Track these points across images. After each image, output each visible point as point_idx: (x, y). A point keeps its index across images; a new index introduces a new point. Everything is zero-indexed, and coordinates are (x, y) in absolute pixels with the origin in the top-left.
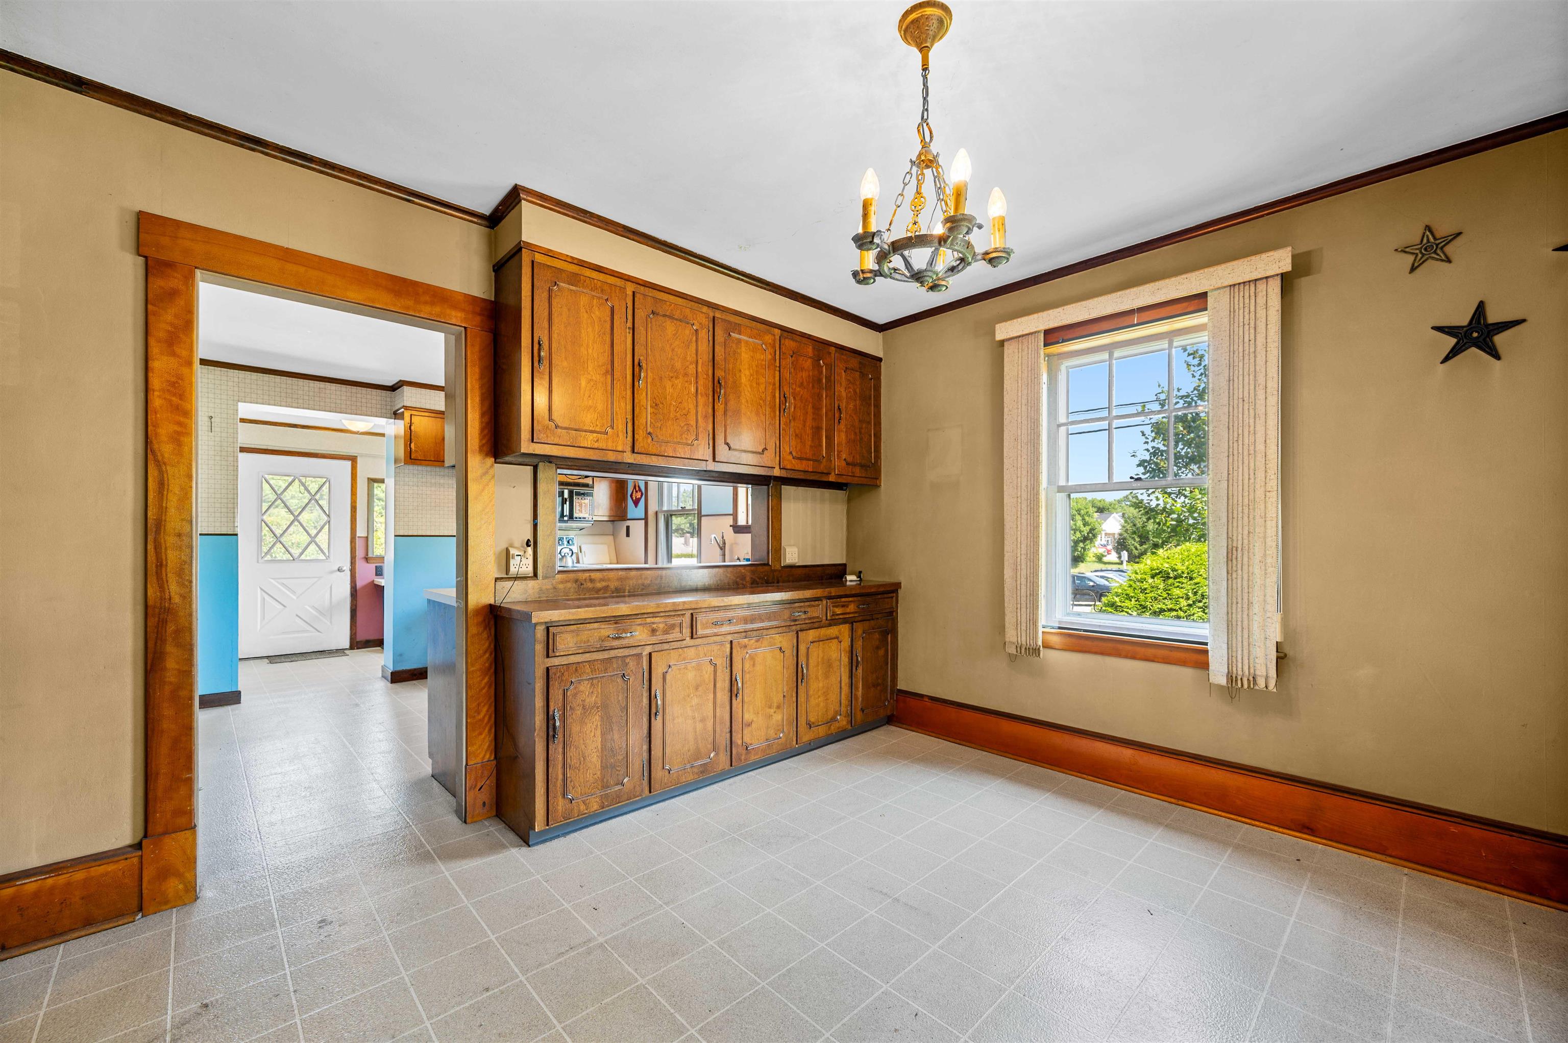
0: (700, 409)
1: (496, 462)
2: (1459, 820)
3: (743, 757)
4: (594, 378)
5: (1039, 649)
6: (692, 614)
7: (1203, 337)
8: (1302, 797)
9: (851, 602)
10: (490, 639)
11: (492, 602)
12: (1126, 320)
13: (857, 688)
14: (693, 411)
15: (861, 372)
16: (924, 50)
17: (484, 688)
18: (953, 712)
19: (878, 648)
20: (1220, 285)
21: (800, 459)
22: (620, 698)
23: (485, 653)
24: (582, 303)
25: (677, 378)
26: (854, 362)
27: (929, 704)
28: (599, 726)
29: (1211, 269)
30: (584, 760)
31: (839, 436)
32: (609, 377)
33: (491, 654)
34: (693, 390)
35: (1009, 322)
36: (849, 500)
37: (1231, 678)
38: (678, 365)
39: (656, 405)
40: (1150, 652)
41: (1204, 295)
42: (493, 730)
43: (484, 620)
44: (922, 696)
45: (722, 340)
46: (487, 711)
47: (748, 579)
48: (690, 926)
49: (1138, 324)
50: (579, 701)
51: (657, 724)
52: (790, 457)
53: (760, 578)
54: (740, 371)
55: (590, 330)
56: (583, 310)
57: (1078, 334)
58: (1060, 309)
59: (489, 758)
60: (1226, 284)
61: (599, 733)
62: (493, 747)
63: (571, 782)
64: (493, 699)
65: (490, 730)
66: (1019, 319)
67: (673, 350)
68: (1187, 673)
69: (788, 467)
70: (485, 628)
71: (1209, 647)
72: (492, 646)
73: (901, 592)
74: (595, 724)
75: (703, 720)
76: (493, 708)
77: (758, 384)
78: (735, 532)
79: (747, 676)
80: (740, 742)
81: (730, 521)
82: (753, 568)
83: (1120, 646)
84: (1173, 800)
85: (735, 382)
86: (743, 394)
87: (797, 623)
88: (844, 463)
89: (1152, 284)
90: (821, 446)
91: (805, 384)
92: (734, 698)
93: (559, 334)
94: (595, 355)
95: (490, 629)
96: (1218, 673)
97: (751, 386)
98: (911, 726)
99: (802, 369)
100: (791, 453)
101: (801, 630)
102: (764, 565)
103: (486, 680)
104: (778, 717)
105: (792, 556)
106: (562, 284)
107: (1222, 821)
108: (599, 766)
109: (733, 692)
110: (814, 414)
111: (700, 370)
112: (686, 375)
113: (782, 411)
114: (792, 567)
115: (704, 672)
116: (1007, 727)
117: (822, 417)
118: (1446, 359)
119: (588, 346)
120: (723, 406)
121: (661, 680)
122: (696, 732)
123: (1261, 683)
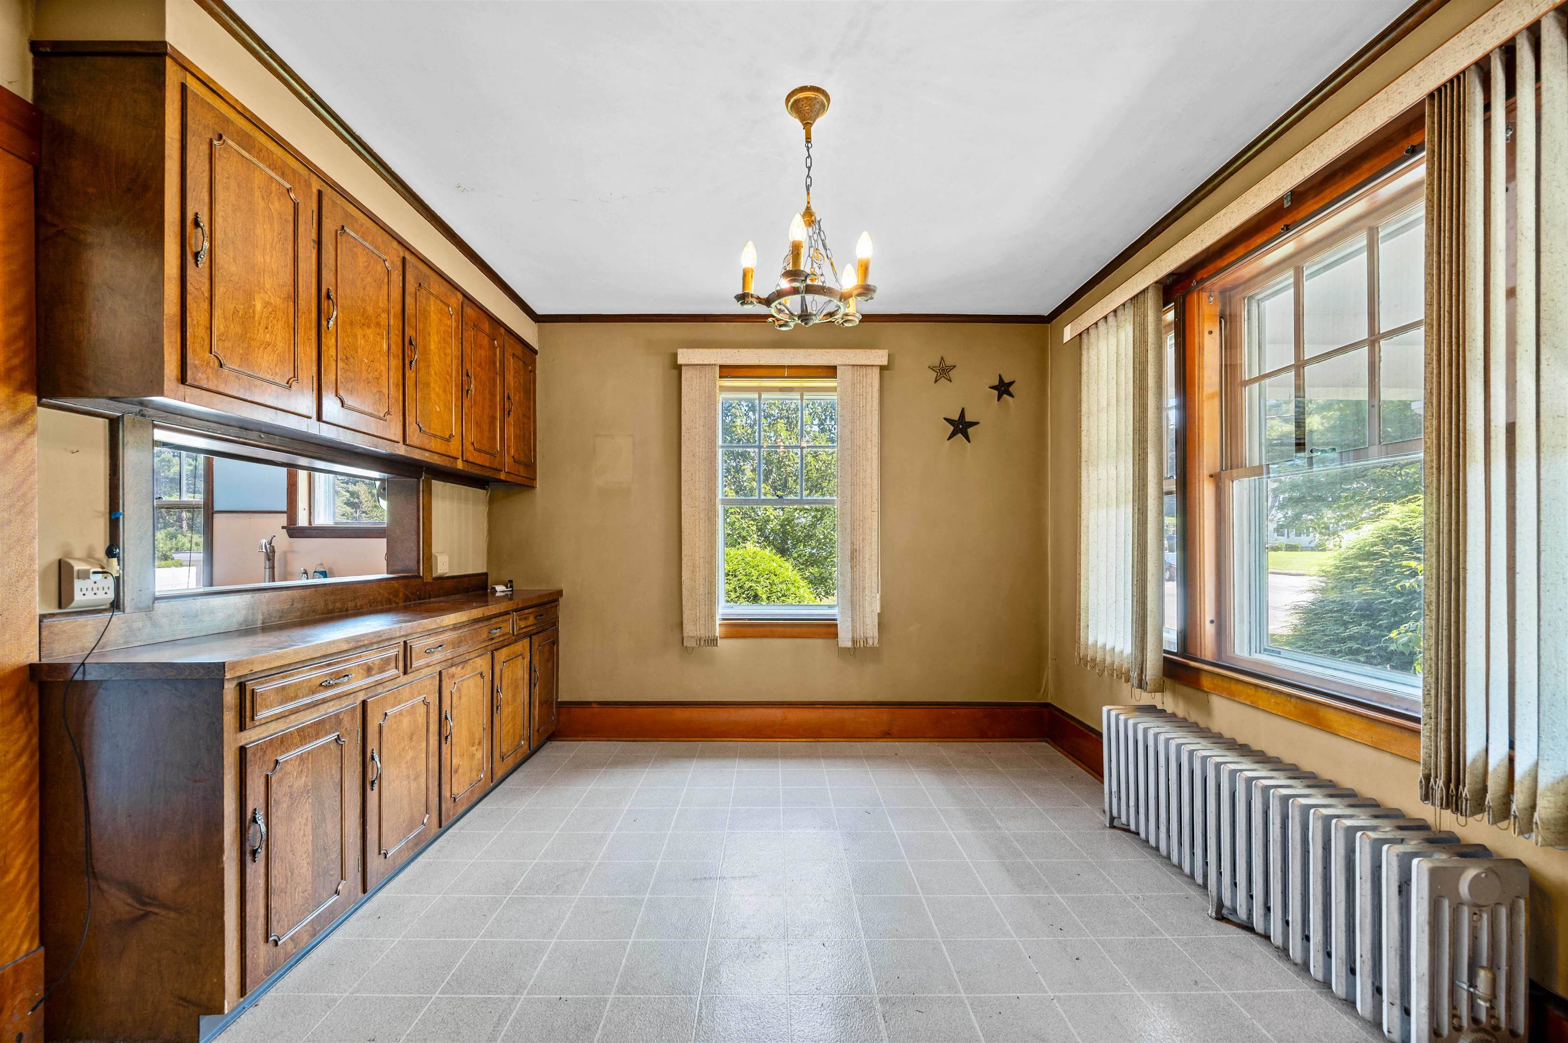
0: (391, 374)
1: (40, 404)
2: (955, 706)
3: (451, 813)
4: (273, 302)
5: (717, 639)
6: (405, 642)
7: (834, 397)
8: (884, 715)
9: (530, 613)
10: (30, 728)
11: (34, 659)
12: (779, 372)
13: (534, 707)
14: (385, 375)
15: (523, 362)
16: (807, 125)
17: (17, 822)
18: (625, 712)
19: (548, 660)
20: (847, 363)
21: (479, 451)
22: (333, 772)
23: (18, 756)
24: (257, 182)
25: (369, 327)
26: (519, 350)
27: (596, 709)
28: (310, 819)
29: (843, 351)
30: (292, 874)
31: (508, 430)
32: (292, 303)
33: (31, 756)
34: (385, 347)
35: (690, 350)
36: (491, 501)
37: (854, 641)
38: (370, 310)
39: (347, 358)
40: (797, 630)
41: (834, 368)
42: (37, 895)
43: (18, 695)
44: (588, 704)
45: (413, 290)
46: (25, 863)
47: (401, 595)
48: (570, 996)
49: (788, 377)
50: (285, 789)
51: (372, 796)
52: (471, 448)
53: (412, 594)
54: (430, 334)
55: (267, 226)
56: (257, 193)
57: (742, 374)
58: (736, 350)
59: (29, 948)
60: (851, 363)
61: (309, 829)
62: (36, 925)
63: (276, 913)
64: (36, 837)
65: (29, 900)
66: (700, 350)
67: (364, 288)
68: (818, 644)
69: (471, 459)
70: (19, 711)
71: (838, 622)
72: (35, 740)
73: (562, 601)
74: (305, 817)
75: (416, 778)
76: (36, 856)
77: (445, 354)
78: (291, 536)
79: (454, 712)
80: (448, 795)
81: (283, 520)
82: (405, 581)
83: (774, 629)
84: (812, 740)
85: (425, 347)
86: (432, 363)
87: (493, 642)
88: (512, 460)
89: (805, 350)
90: (495, 438)
91: (483, 364)
92: (443, 741)
93: (225, 220)
94: (274, 267)
95: (30, 711)
96: (845, 639)
97: (439, 355)
98: (577, 736)
99: (481, 347)
100: (473, 444)
101: (496, 650)
102: (413, 577)
103: (23, 805)
104: (479, 755)
105: (444, 566)
106: (230, 142)
107: (843, 745)
108: (309, 879)
109: (442, 737)
110: (490, 400)
111: (392, 322)
112: (378, 325)
113: (464, 393)
114: (441, 578)
115: (418, 716)
116: (680, 714)
117: (496, 405)
118: (949, 438)
119: (264, 249)
120: (413, 375)
121: (377, 736)
122: (410, 795)
123: (870, 642)
